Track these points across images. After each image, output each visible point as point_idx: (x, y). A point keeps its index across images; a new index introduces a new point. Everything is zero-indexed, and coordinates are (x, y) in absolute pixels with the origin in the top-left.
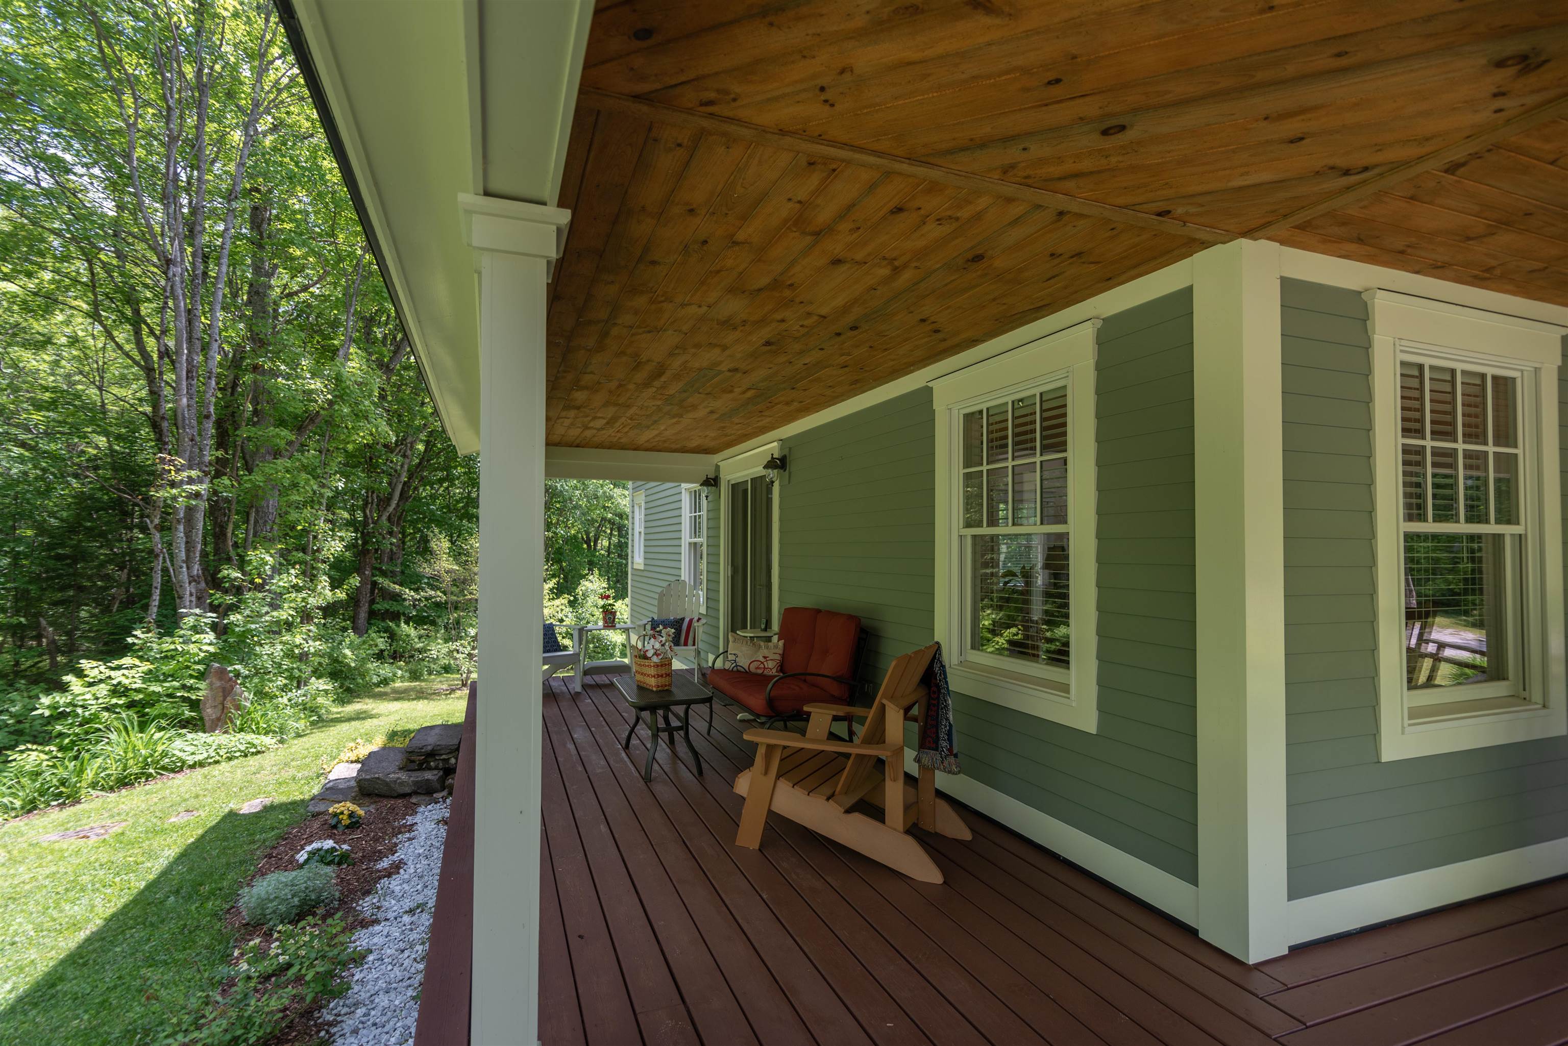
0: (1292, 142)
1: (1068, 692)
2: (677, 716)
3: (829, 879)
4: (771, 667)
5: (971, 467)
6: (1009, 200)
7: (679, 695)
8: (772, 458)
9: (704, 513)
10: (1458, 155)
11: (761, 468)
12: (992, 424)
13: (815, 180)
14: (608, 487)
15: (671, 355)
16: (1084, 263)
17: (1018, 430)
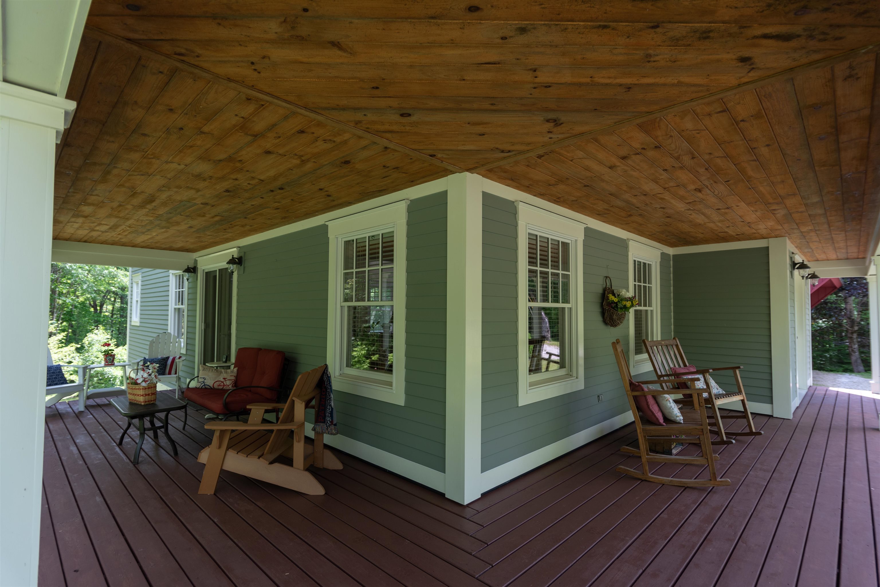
0: (480, 135)
1: (392, 386)
2: (160, 420)
3: (259, 504)
4: (229, 384)
5: (348, 269)
6: (360, 137)
7: (161, 405)
8: (233, 257)
9: (186, 289)
10: (541, 152)
11: (225, 263)
12: (359, 247)
13: (251, 108)
14: (113, 269)
15: (159, 190)
16: (400, 172)
17: (371, 252)
